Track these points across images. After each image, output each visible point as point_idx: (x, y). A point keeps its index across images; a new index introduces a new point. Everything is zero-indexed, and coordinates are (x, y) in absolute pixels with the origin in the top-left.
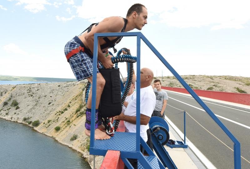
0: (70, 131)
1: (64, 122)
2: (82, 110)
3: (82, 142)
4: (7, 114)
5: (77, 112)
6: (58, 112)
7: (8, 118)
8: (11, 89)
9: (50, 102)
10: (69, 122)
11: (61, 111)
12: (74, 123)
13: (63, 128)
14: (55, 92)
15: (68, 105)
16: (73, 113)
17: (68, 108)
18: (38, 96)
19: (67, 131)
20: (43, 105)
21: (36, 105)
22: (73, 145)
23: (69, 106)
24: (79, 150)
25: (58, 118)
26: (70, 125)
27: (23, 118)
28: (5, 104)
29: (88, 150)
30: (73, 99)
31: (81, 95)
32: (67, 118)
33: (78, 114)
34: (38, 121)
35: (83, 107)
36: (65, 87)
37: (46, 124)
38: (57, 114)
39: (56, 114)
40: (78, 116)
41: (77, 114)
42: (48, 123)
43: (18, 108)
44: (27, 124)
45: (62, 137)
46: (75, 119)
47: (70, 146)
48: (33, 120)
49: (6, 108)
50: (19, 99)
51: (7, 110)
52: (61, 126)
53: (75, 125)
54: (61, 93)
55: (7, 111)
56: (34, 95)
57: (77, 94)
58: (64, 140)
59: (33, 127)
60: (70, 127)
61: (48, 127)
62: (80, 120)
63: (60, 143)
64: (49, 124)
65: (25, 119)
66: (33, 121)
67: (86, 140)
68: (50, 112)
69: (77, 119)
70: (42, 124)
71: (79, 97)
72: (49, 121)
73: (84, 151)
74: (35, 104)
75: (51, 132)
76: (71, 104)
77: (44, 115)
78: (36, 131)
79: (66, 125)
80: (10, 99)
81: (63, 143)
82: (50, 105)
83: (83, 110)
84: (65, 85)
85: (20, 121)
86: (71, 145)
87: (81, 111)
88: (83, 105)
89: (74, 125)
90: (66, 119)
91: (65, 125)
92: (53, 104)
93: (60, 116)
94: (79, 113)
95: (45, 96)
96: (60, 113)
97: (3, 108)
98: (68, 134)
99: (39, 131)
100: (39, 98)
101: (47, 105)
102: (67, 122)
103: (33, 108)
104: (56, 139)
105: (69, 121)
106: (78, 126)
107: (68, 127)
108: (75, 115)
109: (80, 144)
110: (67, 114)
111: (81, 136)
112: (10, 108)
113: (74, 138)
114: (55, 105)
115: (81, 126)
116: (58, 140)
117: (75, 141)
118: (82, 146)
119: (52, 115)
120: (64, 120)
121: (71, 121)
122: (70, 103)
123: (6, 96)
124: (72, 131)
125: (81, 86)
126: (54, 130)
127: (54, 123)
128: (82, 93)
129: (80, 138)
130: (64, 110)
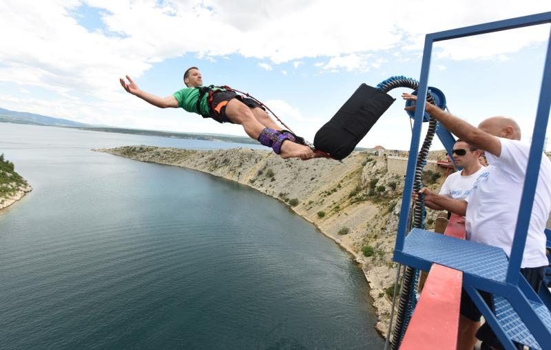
0: (339, 221)
1: (331, 207)
3: (355, 239)
4: (261, 185)
5: (351, 195)
7: (262, 190)
8: (266, 155)
9: (313, 177)
10: (337, 209)
11: (327, 191)
12: (346, 210)
13: (329, 214)
15: (337, 184)
16: (344, 197)
17: (338, 189)
18: (298, 166)
19: (334, 220)
20: (303, 180)
21: (294, 179)
22: (341, 240)
23: (339, 186)
24: (349, 249)
25: (323, 200)
26: (339, 213)
27: (279, 192)
28: (260, 173)
29: (364, 253)
30: (347, 176)
31: (360, 172)
33: (352, 200)
34: (297, 199)
35: (361, 190)
37: (307, 206)
38: (322, 194)
39: (320, 195)
40: (352, 203)
41: (350, 199)
42: (310, 204)
43: (273, 180)
44: (284, 201)
45: (328, 226)
46: (347, 206)
47: (338, 241)
48: (291, 197)
49: (260, 178)
50: (275, 169)
51: (262, 180)
52: (327, 212)
53: (347, 215)
55: (262, 182)
56: (293, 166)
57: (354, 170)
58: (329, 231)
59: (290, 206)
60: (339, 215)
61: (309, 209)
62: (355, 208)
63: (324, 234)
64: (310, 206)
65: (281, 195)
66: (291, 199)
67: (362, 238)
68: (313, 190)
69: (350, 206)
70: (302, 204)
71: (356, 175)
72: (310, 203)
73: (357, 252)
74: (293, 177)
75: (312, 217)
76: (344, 183)
77: (305, 193)
78: (293, 212)
79: (333, 212)
80: (265, 168)
81: (328, 235)
82: (313, 180)
83: (360, 194)
85: (276, 196)
87: (357, 196)
88: (362, 187)
89: (345, 213)
90: (334, 203)
91: (331, 211)
92: (317, 181)
93: (325, 198)
94: (353, 198)
95: (307, 169)
96: (326, 194)
97: (258, 177)
98: (335, 225)
99: (298, 213)
100: (299, 170)
101: (308, 180)
102: (335, 208)
103: (291, 182)
104: (319, 227)
105: (338, 207)
106: (351, 216)
107: (336, 215)
108: (349, 201)
109: (351, 242)
110: (336, 197)
111: (355, 231)
112: (265, 179)
113: (344, 232)
114: (319, 182)
115: (356, 217)
116: (321, 230)
117: (345, 237)
118: (356, 245)
119: (316, 195)
120: (330, 205)
121: (341, 207)
122: (342, 181)
123: (261, 164)
124: (341, 221)
125: (360, 158)
126: (317, 215)
127: (317, 206)
128: (362, 168)
129: (353, 234)
130: (332, 191)
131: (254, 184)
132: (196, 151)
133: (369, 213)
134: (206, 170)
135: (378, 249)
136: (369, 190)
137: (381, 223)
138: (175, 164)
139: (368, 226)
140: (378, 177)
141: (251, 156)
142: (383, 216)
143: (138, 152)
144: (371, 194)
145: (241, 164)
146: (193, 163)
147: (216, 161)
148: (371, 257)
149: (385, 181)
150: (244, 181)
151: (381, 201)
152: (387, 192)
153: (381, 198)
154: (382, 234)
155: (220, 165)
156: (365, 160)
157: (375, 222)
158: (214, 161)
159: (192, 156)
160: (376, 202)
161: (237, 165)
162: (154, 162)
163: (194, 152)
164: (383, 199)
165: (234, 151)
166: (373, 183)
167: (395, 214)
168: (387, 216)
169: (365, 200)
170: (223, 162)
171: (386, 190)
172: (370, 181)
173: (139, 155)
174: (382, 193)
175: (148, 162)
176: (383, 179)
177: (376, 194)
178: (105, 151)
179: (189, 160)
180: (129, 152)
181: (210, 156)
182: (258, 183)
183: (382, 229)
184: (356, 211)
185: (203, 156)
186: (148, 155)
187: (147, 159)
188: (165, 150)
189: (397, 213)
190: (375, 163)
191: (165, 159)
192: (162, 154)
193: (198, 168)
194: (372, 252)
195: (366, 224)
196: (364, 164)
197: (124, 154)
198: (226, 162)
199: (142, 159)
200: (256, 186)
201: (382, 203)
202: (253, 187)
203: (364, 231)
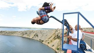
7: (35, 39)
8: (36, 31)
9: (46, 35)
16: (53, 39)
20: (44, 36)
23: (52, 37)
24: (54, 49)
25: (49, 40)
28: (35, 35)
31: (55, 33)
43: (38, 37)
45: (50, 45)
47: (52, 48)
48: (42, 40)
50: (38, 34)
52: (49, 42)
56: (42, 33)
62: (55, 41)
65: (40, 40)
70: (44, 41)
72: (46, 41)
73: (56, 50)
75: (47, 44)
77: (45, 39)
78: (43, 43)
81: (50, 47)
83: (55, 38)
85: (38, 40)
96: (49, 38)
103: (42, 37)
104: (48, 46)
110: (51, 39)
113: (53, 46)
114: (48, 36)
118: (56, 48)
121: (52, 41)
122: (52, 35)
123: (35, 33)
124: (52, 44)
125: (55, 31)
129: (55, 46)
133: (57, 41)
134: (21, 36)
135: (60, 48)
137: (60, 43)
138: (12, 35)
141: (32, 32)
142: (60, 41)
144: (57, 38)
145: (30, 34)
148: (59, 50)
149: (60, 35)
150: (31, 37)
154: (60, 45)
159: (17, 33)
163: (17, 32)
165: (28, 31)
166: (58, 35)
174: (59, 37)
181: (22, 32)
185: (20, 32)
187: (3, 34)
188: (9, 32)
190: (58, 31)
191: (9, 34)
193: (18, 35)
198: (26, 33)
200: (34, 38)
201: (59, 39)
203: (57, 45)
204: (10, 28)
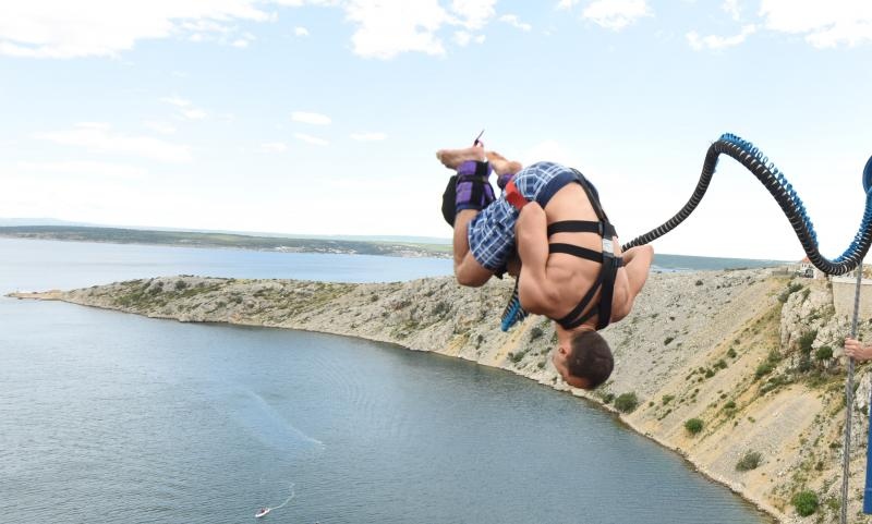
0: (737, 438)
1: (715, 406)
2: (778, 369)
3: (776, 479)
4: (541, 366)
5: (760, 374)
6: (694, 373)
7: (544, 378)
9: (670, 336)
10: (731, 409)
11: (705, 368)
12: (749, 411)
13: (712, 425)
14: (687, 305)
15: (728, 350)
16: (745, 379)
17: (729, 361)
19: (725, 438)
20: (646, 345)
21: (625, 343)
22: (744, 485)
23: (732, 354)
24: (764, 505)
25: (697, 391)
26: (736, 420)
29: (798, 510)
30: (747, 329)
31: (774, 316)
32: (724, 393)
33: (762, 384)
34: (633, 395)
35: (780, 360)
36: (718, 287)
37: (658, 408)
38: (694, 377)
39: (688, 378)
40: (764, 392)
41: (759, 382)
42: (665, 404)
44: (601, 401)
45: (711, 455)
46: (752, 401)
47: (736, 487)
48: (619, 391)
49: (538, 346)
51: (543, 353)
52: (706, 420)
53: (754, 421)
54: (705, 307)
55: (541, 358)
57: (762, 314)
58: (716, 466)
59: (618, 414)
60: (736, 424)
61: (664, 417)
62: (771, 404)
63: (702, 474)
64: (666, 408)
66: (618, 395)
67: (790, 475)
68: (671, 368)
69: (760, 399)
70: (646, 405)
71: (769, 325)
72: (667, 400)
73: (782, 510)
74: (623, 340)
75: (672, 436)
76: (741, 346)
77: (651, 377)
78: (627, 426)
79: (723, 417)
81: (713, 475)
82: (670, 345)
83: (780, 370)
84: (719, 281)
86: (739, 485)
87: (773, 375)
88: (782, 352)
89: (750, 418)
90: (724, 397)
91: (718, 415)
92: (679, 345)
93: (700, 386)
94: (765, 378)
95: (654, 316)
96: (703, 376)
97: (531, 346)
98: (727, 448)
99: (637, 429)
100: (635, 321)
101: (659, 345)
102: (727, 406)
103: (618, 354)
104: (690, 460)
105: (732, 405)
106: (766, 423)
107: (729, 424)
108: (755, 386)
109: (768, 487)
110: (726, 380)
111: (773, 460)
112: (550, 349)
113: (750, 463)
114: (685, 348)
115: (775, 424)
116: (697, 464)
117: (752, 475)
118: (778, 492)
119: (680, 378)
120: (715, 400)
121: (739, 403)
122: (737, 342)
124: (741, 439)
125: (775, 284)
126: (684, 428)
127: (682, 406)
128: (778, 310)
129: (769, 466)
130: (714, 366)
131: (520, 364)
132: (354, 286)
133: (802, 411)
134: (385, 336)
135: (826, 496)
136: (797, 357)
137: (830, 432)
138: (293, 323)
139: (803, 442)
140: (815, 326)
142: (833, 415)
143: (171, 295)
144: (804, 367)
145: (484, 314)
146: (347, 318)
147: (413, 311)
148: (815, 516)
149: (831, 335)
150: (494, 358)
151: (825, 381)
152: (837, 360)
153: (824, 374)
154: (833, 458)
155: (425, 320)
156: (784, 288)
157: (816, 433)
158: (407, 310)
159: (343, 299)
160: (815, 385)
161: (474, 317)
162: (225, 324)
163: (348, 288)
164: (832, 377)
166: (806, 342)
167: (857, 409)
168: (841, 416)
169: (792, 382)
170: (436, 312)
171: (835, 355)
172: (798, 336)
173: (173, 305)
174: (826, 364)
175: (204, 322)
176: (826, 331)
177: (814, 367)
178: (55, 297)
179: (333, 311)
180: (139, 297)
181: (397, 297)
182: (530, 360)
183: (833, 446)
184: (771, 411)
185: (375, 299)
186: (203, 305)
187: (200, 314)
188: (259, 287)
189: (861, 405)
190: (806, 295)
191: (261, 311)
192: (249, 300)
193: (363, 331)
194: (816, 505)
195: (798, 439)
196: (784, 299)
197: (125, 302)
198: (442, 310)
199: (183, 316)
201: (827, 386)
202: (521, 372)
203: (795, 457)
204: (270, 243)
